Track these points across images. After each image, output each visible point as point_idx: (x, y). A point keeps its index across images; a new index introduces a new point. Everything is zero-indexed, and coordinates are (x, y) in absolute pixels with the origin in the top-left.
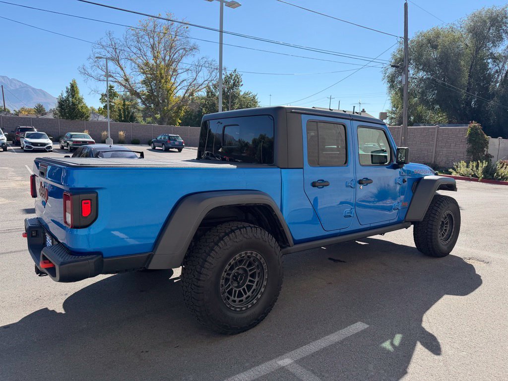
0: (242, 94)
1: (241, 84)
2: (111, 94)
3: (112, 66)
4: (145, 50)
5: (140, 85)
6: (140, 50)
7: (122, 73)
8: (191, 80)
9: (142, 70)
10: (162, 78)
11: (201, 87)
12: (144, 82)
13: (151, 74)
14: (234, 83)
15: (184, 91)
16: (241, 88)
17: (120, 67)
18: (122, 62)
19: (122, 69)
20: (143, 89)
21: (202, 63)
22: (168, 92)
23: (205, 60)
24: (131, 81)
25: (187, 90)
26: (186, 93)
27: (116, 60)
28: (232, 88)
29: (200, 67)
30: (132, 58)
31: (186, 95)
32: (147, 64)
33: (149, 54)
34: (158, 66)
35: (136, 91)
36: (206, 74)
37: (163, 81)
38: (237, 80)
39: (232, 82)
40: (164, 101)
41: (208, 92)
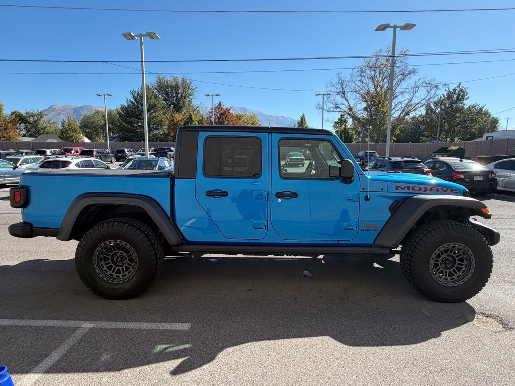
0: (466, 107)
1: (467, 97)
2: (342, 121)
3: (339, 99)
4: (367, 82)
5: (362, 111)
6: (362, 83)
7: (346, 104)
8: (406, 102)
9: (364, 99)
10: (380, 102)
11: (418, 106)
12: (365, 109)
13: (371, 101)
14: (458, 98)
15: (400, 112)
16: (465, 102)
17: (346, 99)
18: (348, 95)
19: (347, 101)
20: (364, 115)
21: (419, 84)
22: (384, 114)
23: (423, 81)
24: (354, 110)
25: (404, 110)
26: (401, 113)
27: (342, 93)
28: (456, 102)
29: (417, 89)
30: (357, 90)
31: (402, 115)
32: (368, 93)
33: (371, 85)
34: (377, 93)
35: (357, 117)
36: (423, 94)
37: (380, 105)
38: (462, 94)
39: (455, 96)
40: (380, 123)
41: (427, 110)
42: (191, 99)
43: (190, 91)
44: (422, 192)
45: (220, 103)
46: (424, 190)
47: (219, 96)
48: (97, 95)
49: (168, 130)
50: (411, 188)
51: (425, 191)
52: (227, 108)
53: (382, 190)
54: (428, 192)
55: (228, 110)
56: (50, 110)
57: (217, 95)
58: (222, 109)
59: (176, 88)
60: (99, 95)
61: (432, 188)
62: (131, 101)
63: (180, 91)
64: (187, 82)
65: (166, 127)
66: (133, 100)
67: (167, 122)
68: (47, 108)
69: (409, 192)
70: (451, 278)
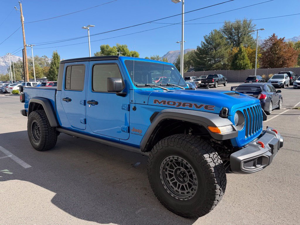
42: (250, 35)
43: (249, 29)
44: (175, 106)
45: (274, 35)
46: (177, 104)
47: (263, 29)
48: (177, 42)
49: (228, 61)
50: (166, 103)
51: (178, 106)
52: (281, 38)
53: (144, 102)
54: (181, 107)
55: (281, 40)
56: (168, 54)
57: (261, 29)
58: (276, 39)
59: (238, 28)
60: (178, 43)
61: (185, 103)
62: (204, 43)
63: (242, 30)
64: (248, 22)
65: (227, 59)
66: (205, 42)
67: (227, 55)
68: (166, 54)
69: (164, 105)
70: (183, 192)
